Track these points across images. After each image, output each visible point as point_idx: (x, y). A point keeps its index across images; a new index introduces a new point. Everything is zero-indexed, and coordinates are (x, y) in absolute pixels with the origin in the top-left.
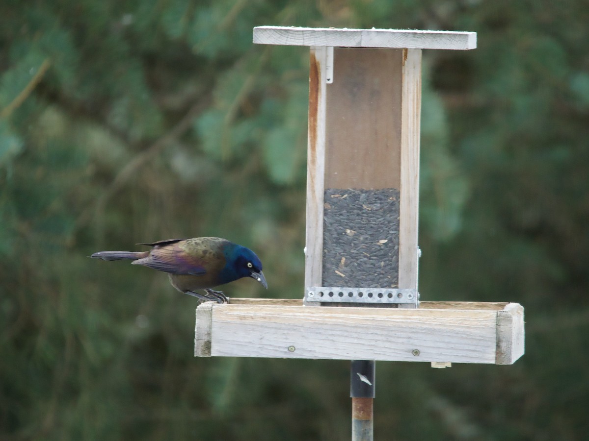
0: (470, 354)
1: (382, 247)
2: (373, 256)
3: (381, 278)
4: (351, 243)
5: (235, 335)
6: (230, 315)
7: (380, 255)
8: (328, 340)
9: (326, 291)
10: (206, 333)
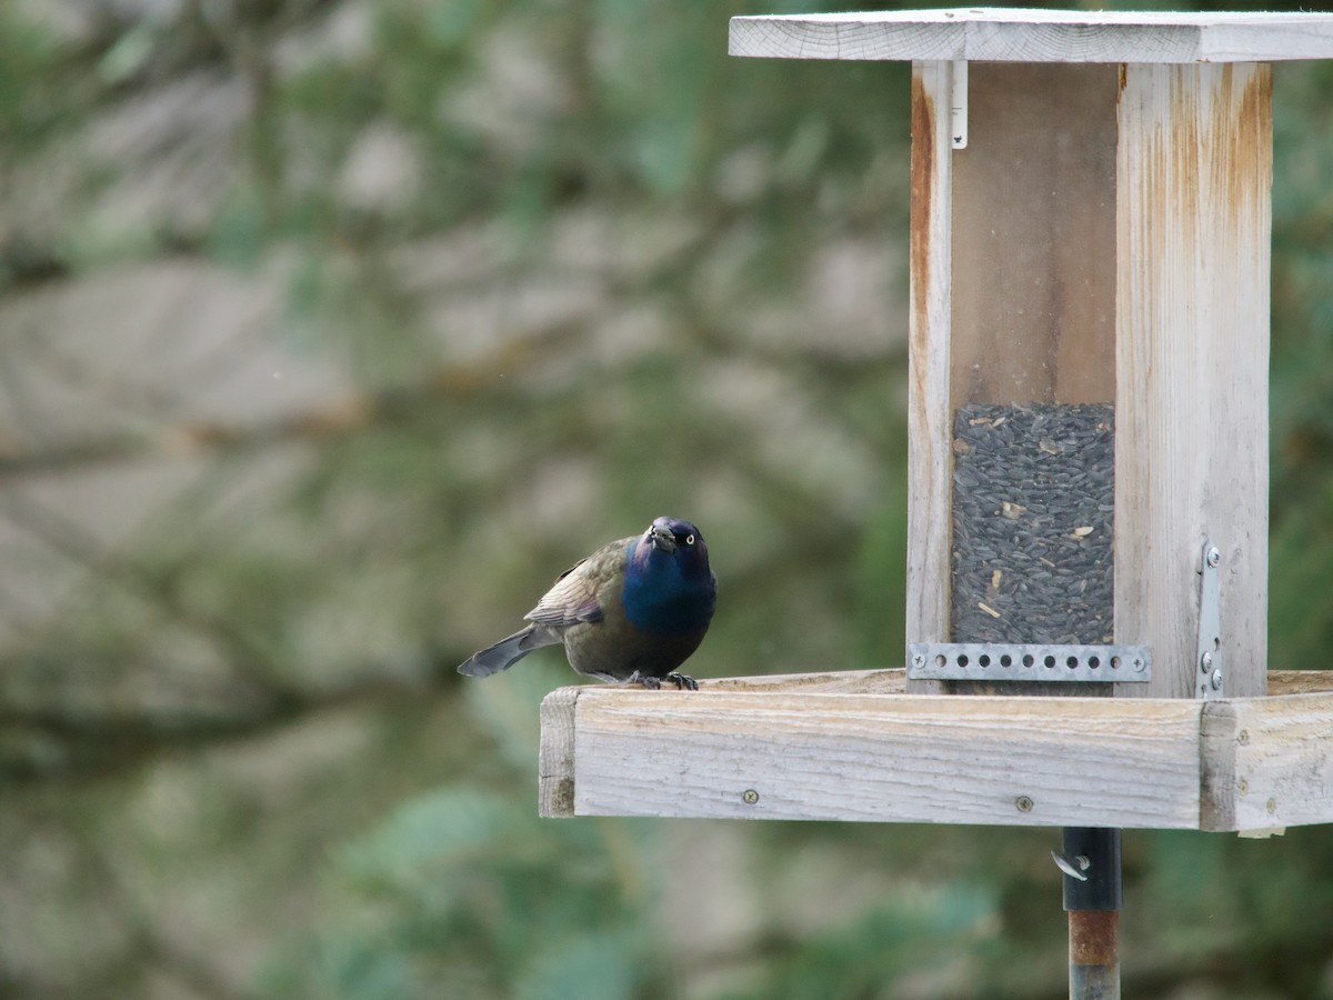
0: (1143, 806)
1: (1082, 545)
2: (1061, 567)
3: (1080, 620)
4: (1014, 536)
5: (626, 764)
6: (615, 715)
7: (1077, 565)
8: (831, 774)
9: (953, 652)
10: (563, 759)
